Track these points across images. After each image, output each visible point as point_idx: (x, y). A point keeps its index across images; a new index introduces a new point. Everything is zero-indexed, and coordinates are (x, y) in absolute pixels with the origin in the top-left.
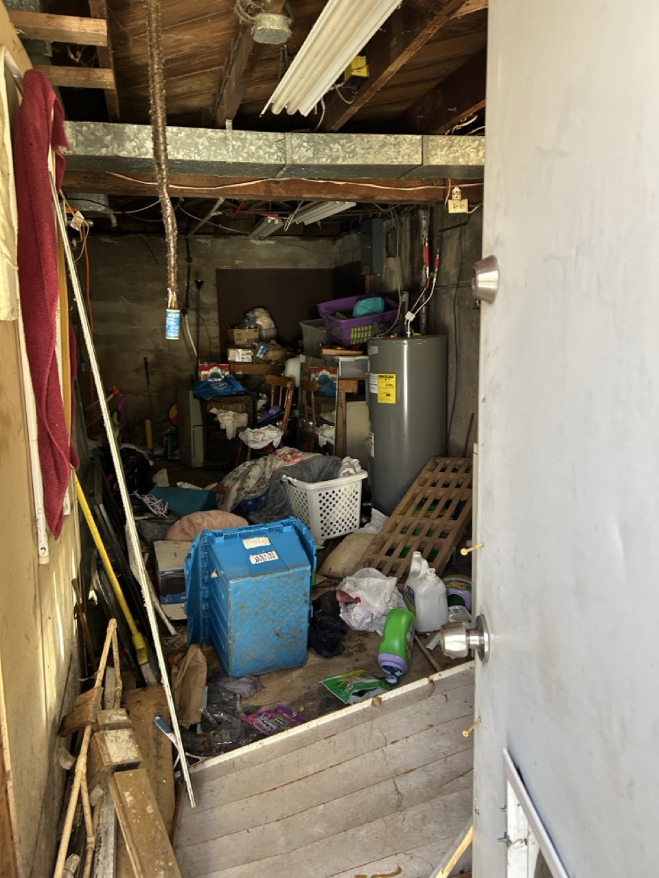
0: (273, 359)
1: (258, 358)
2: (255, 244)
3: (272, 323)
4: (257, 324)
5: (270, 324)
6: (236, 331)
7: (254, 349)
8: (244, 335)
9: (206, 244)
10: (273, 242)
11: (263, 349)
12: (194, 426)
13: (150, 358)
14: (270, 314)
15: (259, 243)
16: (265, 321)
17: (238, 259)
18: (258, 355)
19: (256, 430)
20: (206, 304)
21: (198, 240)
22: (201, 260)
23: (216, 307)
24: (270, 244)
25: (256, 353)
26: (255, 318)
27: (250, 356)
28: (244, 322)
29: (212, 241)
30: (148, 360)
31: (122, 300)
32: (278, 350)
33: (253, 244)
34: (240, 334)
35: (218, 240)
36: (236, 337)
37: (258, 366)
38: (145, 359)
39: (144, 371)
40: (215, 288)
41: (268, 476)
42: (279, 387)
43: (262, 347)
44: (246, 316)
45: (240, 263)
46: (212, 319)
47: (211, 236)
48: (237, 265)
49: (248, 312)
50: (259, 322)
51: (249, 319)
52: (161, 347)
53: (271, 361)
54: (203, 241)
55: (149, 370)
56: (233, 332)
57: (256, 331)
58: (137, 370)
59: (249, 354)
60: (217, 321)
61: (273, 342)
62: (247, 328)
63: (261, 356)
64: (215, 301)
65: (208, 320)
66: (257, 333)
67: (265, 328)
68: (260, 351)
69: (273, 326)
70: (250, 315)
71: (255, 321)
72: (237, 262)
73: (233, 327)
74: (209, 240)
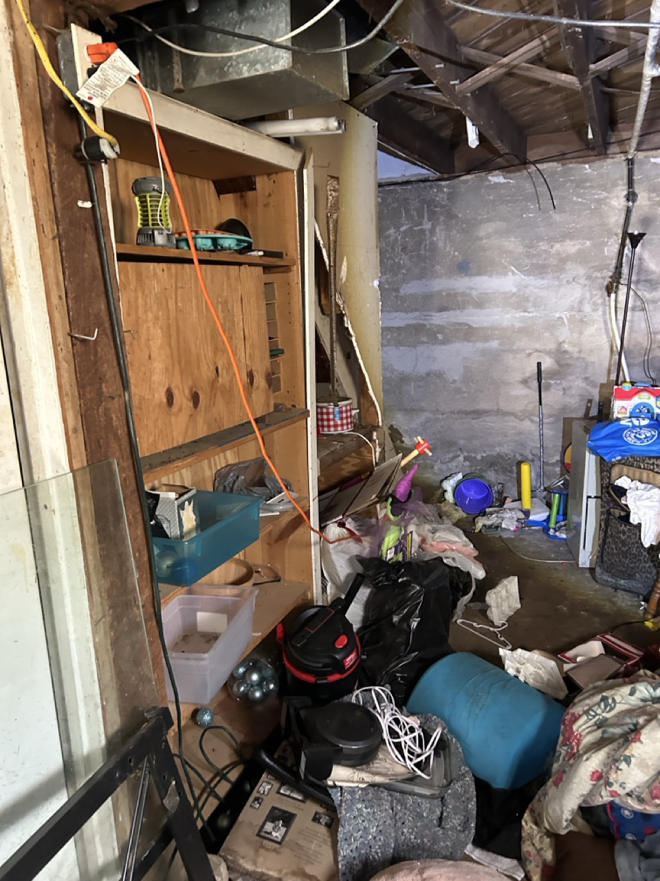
12: (588, 497)
13: (547, 364)
22: (653, 195)
30: (544, 367)
38: (539, 364)
39: (536, 384)
52: (566, 346)
55: (543, 381)
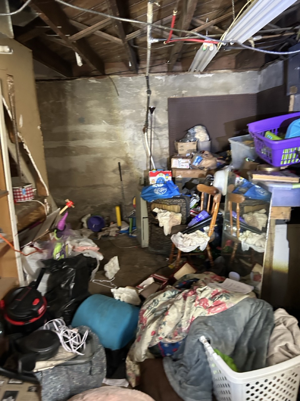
0: (206, 166)
1: (194, 166)
2: (197, 78)
3: (208, 136)
4: (195, 138)
5: (206, 138)
6: (180, 144)
7: (192, 157)
8: (185, 147)
9: (161, 80)
10: (210, 75)
11: (198, 159)
12: (144, 218)
13: (122, 163)
14: (206, 130)
15: (200, 76)
16: (202, 135)
17: (185, 90)
18: (194, 164)
19: (186, 235)
20: (160, 124)
21: (156, 77)
22: (157, 92)
23: (167, 126)
24: (209, 77)
25: (192, 162)
26: (195, 133)
27: (188, 164)
28: (186, 137)
29: (166, 77)
30: (121, 164)
31: (104, 123)
32: (210, 159)
33: (195, 77)
34: (182, 146)
35: (170, 76)
36: (179, 149)
37: (194, 171)
38: (119, 163)
39: (118, 172)
40: (167, 112)
41: (185, 327)
42: (208, 195)
43: (197, 157)
44: (188, 132)
45: (186, 93)
46: (164, 135)
47: (164, 74)
48: (183, 95)
49: (189, 129)
50: (197, 136)
51: (190, 134)
52: (129, 155)
53: (204, 168)
54: (159, 78)
55: (122, 171)
56: (177, 145)
57: (194, 144)
58: (114, 171)
59: (187, 162)
60: (168, 136)
61: (206, 152)
62: (188, 141)
63: (196, 164)
64: (167, 121)
65: (161, 136)
66: (195, 145)
67: (202, 141)
68: (196, 161)
69: (208, 139)
70: (191, 131)
71: (194, 136)
72: (184, 92)
73: (178, 141)
74: (164, 77)
